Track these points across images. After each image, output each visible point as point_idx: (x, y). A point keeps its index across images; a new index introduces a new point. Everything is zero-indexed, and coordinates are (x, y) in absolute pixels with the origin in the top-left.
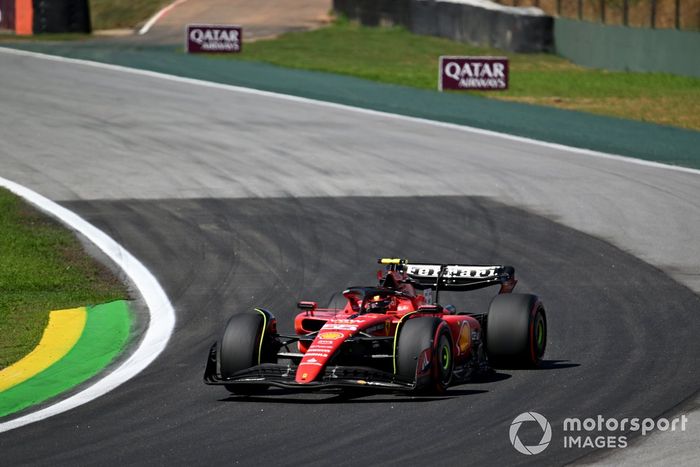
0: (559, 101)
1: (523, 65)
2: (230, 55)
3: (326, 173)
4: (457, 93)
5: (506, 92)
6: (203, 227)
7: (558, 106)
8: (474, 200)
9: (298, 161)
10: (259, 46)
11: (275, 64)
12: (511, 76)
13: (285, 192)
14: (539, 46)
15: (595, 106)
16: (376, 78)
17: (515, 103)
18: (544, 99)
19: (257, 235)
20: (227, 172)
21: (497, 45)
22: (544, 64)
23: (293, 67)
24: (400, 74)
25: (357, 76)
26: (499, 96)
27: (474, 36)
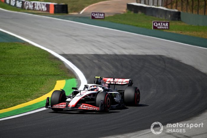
0: (181, 32)
1: (173, 24)
2: (101, 20)
3: (125, 49)
4: (157, 30)
5: (169, 30)
6: (94, 61)
7: (181, 34)
8: (160, 56)
9: (118, 46)
10: (109, 17)
11: (112, 22)
12: (170, 26)
13: (115, 53)
14: (177, 19)
15: (190, 34)
16: (137, 26)
17: (171, 32)
18: (178, 32)
19: (107, 63)
20: (100, 48)
21: (167, 18)
22: (178, 23)
23: (117, 23)
24: (143, 25)
25: (132, 25)
26: (167, 31)
27: (161, 16)
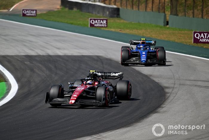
0: (121, 30)
1: (111, 21)
2: (33, 17)
3: (59, 49)
4: (94, 28)
5: (107, 28)
6: (26, 63)
7: (120, 32)
8: (98, 57)
9: (52, 46)
10: (41, 15)
11: (46, 20)
12: (108, 24)
13: (48, 54)
14: (115, 16)
15: (130, 32)
16: (72, 24)
17: (109, 31)
18: (117, 30)
19: (40, 65)
20: (32, 48)
21: (105, 15)
22: (117, 20)
23: (50, 21)
24: (79, 23)
25: (67, 23)
26: (104, 29)
27: (98, 13)
